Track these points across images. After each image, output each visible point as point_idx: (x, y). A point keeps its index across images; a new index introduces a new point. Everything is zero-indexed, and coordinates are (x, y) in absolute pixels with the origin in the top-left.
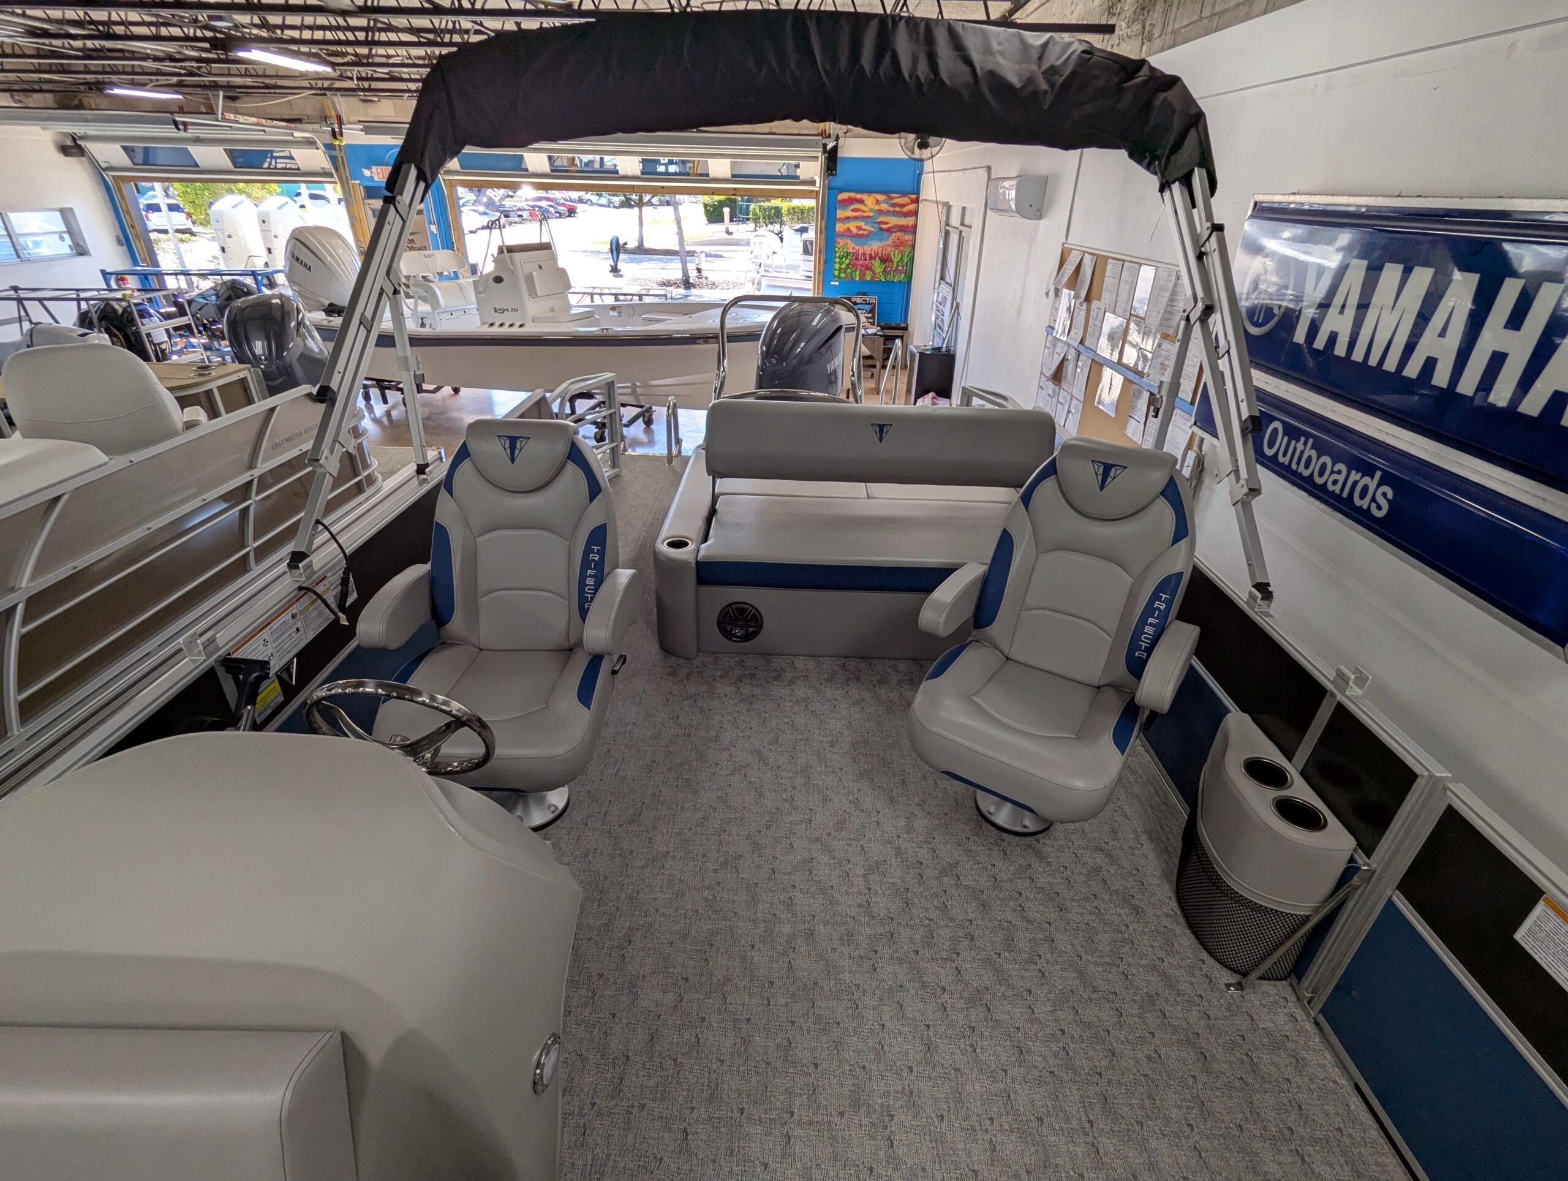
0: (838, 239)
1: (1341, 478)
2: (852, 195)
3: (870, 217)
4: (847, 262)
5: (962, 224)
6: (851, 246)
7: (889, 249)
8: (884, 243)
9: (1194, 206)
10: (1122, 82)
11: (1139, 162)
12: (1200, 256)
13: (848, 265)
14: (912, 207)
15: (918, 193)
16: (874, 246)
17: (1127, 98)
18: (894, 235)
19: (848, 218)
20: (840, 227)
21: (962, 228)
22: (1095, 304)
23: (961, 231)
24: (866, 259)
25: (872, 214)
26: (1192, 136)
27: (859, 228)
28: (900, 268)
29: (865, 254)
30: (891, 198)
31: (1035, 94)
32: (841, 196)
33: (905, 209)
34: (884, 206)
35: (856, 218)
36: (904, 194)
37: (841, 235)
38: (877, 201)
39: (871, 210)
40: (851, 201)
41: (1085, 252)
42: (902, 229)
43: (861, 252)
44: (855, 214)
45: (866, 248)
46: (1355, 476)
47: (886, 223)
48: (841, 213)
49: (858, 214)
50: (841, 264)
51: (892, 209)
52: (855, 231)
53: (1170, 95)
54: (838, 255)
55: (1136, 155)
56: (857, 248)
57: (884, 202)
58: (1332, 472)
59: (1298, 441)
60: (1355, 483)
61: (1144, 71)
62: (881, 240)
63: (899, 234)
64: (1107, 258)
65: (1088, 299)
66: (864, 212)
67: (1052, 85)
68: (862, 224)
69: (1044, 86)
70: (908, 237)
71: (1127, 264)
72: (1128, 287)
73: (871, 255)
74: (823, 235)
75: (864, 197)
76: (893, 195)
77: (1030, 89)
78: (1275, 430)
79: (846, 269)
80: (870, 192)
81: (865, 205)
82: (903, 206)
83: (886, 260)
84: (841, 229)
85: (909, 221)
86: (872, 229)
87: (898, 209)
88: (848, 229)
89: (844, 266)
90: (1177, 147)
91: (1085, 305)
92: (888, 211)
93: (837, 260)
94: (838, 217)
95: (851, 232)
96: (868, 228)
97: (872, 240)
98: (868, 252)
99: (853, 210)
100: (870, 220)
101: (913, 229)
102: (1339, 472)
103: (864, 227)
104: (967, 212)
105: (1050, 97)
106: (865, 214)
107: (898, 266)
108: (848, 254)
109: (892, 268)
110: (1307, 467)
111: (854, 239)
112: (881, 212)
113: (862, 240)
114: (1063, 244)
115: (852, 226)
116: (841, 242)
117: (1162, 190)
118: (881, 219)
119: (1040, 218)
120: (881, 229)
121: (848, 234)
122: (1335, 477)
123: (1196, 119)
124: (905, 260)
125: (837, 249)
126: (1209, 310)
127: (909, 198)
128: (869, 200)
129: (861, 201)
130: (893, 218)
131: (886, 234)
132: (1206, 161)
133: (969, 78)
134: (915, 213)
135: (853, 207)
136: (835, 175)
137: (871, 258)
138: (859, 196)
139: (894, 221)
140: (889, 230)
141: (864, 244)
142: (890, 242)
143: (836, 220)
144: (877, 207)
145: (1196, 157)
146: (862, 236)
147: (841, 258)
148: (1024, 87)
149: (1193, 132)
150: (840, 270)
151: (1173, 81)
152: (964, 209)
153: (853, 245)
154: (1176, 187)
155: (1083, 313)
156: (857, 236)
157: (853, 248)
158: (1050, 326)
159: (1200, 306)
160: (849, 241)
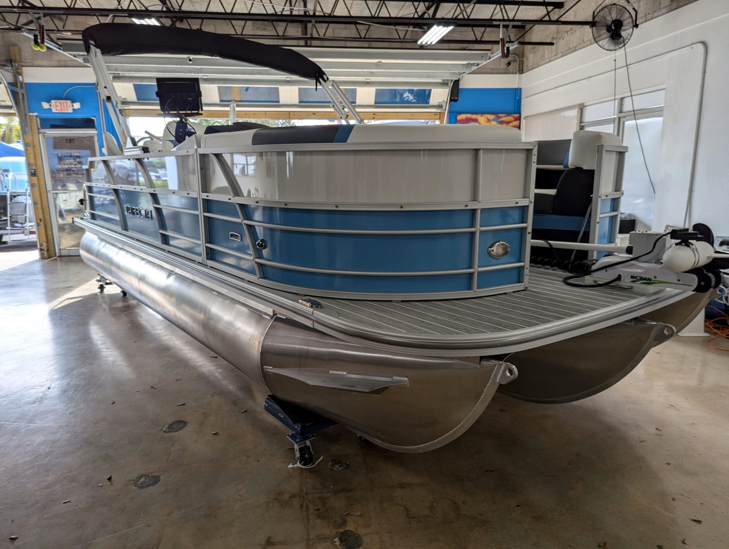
2: (469, 116)
32: (460, 117)
38: (488, 120)
40: (468, 120)
57: (494, 120)
75: (478, 117)
76: (500, 115)
80: (482, 113)
81: (479, 123)
127: (513, 116)
128: (482, 119)
129: (476, 120)
135: (469, 124)
136: (458, 101)
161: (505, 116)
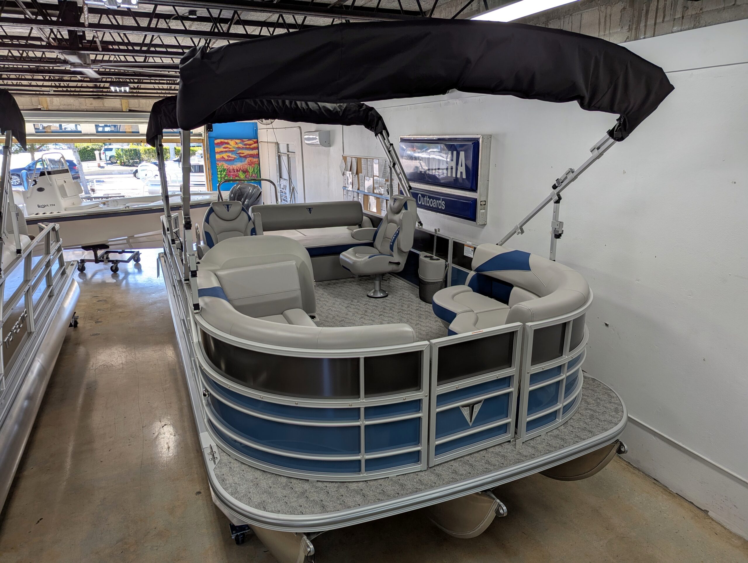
0: (217, 163)
1: (435, 203)
2: (222, 140)
3: (233, 151)
4: (225, 173)
5: (288, 151)
6: (225, 165)
7: (246, 166)
8: (243, 163)
9: (385, 140)
10: (359, 109)
11: (368, 128)
12: (389, 152)
13: (225, 175)
14: (255, 145)
15: (257, 138)
16: (238, 165)
17: (362, 113)
18: (248, 159)
19: (222, 152)
20: (218, 156)
21: (288, 153)
22: (360, 174)
23: (288, 155)
24: (235, 172)
25: (234, 150)
26: (380, 122)
27: (229, 156)
28: (254, 175)
29: (234, 169)
30: (243, 141)
31: (337, 112)
32: (217, 141)
33: (252, 147)
34: (240, 145)
35: (226, 152)
36: (250, 139)
37: (219, 160)
38: (236, 143)
39: (234, 147)
40: (222, 143)
41: (352, 157)
42: (252, 156)
43: (232, 168)
44: (225, 150)
45: (234, 166)
46: (437, 201)
47: (243, 153)
48: (217, 150)
49: (227, 149)
50: (221, 175)
51: (245, 147)
52: (226, 158)
53: (372, 112)
54: (219, 170)
55: (367, 127)
56: (229, 166)
57: (240, 143)
58: (433, 202)
59: (425, 198)
60: (438, 203)
61: (364, 106)
62: (241, 162)
63: (250, 158)
64: (361, 158)
65: (357, 173)
66: (230, 148)
67: (341, 110)
68: (230, 154)
69: (339, 110)
70: (255, 160)
71: (368, 159)
72: (371, 167)
73: (237, 170)
74: (209, 161)
75: (229, 141)
76: (244, 140)
77: (335, 111)
78: (420, 197)
79: (224, 177)
80: (232, 139)
81: (230, 145)
82: (250, 145)
83: (245, 171)
84: (219, 157)
85: (255, 152)
86: (236, 157)
87: (248, 146)
88: (223, 157)
89: (223, 176)
90: (377, 124)
91: (356, 176)
92: (243, 148)
93: (219, 173)
94: (216, 151)
95: (224, 158)
96: (233, 156)
97: (236, 162)
98: (235, 168)
99: (224, 148)
100: (234, 152)
101: (258, 156)
102: (434, 202)
103: (231, 156)
104: (290, 146)
105: (341, 113)
106: (230, 150)
107: (252, 174)
108: (224, 170)
109: (249, 175)
110: (428, 203)
111: (227, 162)
112: (239, 148)
113: (232, 162)
114: (342, 155)
115: (225, 155)
116: (220, 164)
117: (376, 136)
118: (240, 151)
119: (330, 146)
120: (241, 157)
121: (224, 160)
122: (434, 203)
123: (380, 118)
124: (256, 171)
125: (218, 168)
126: (394, 164)
127: (253, 141)
128: (232, 143)
129: (228, 143)
130: (246, 151)
131: (244, 159)
132: (385, 128)
133: (318, 108)
134: (257, 148)
135: (223, 146)
136: (212, 131)
137: (237, 171)
138: (226, 141)
139: (246, 152)
140: (245, 157)
141: (233, 164)
142: (246, 162)
143: (215, 153)
144: (237, 146)
145: (382, 127)
146: (230, 160)
147: (221, 172)
148: (334, 110)
149: (380, 121)
150: (221, 178)
151: (372, 109)
152: (288, 145)
153: (227, 165)
154: (379, 135)
155: (356, 179)
156: (228, 160)
157: (227, 167)
158: (344, 186)
159: (392, 164)
160: (224, 163)
161: (247, 141)
